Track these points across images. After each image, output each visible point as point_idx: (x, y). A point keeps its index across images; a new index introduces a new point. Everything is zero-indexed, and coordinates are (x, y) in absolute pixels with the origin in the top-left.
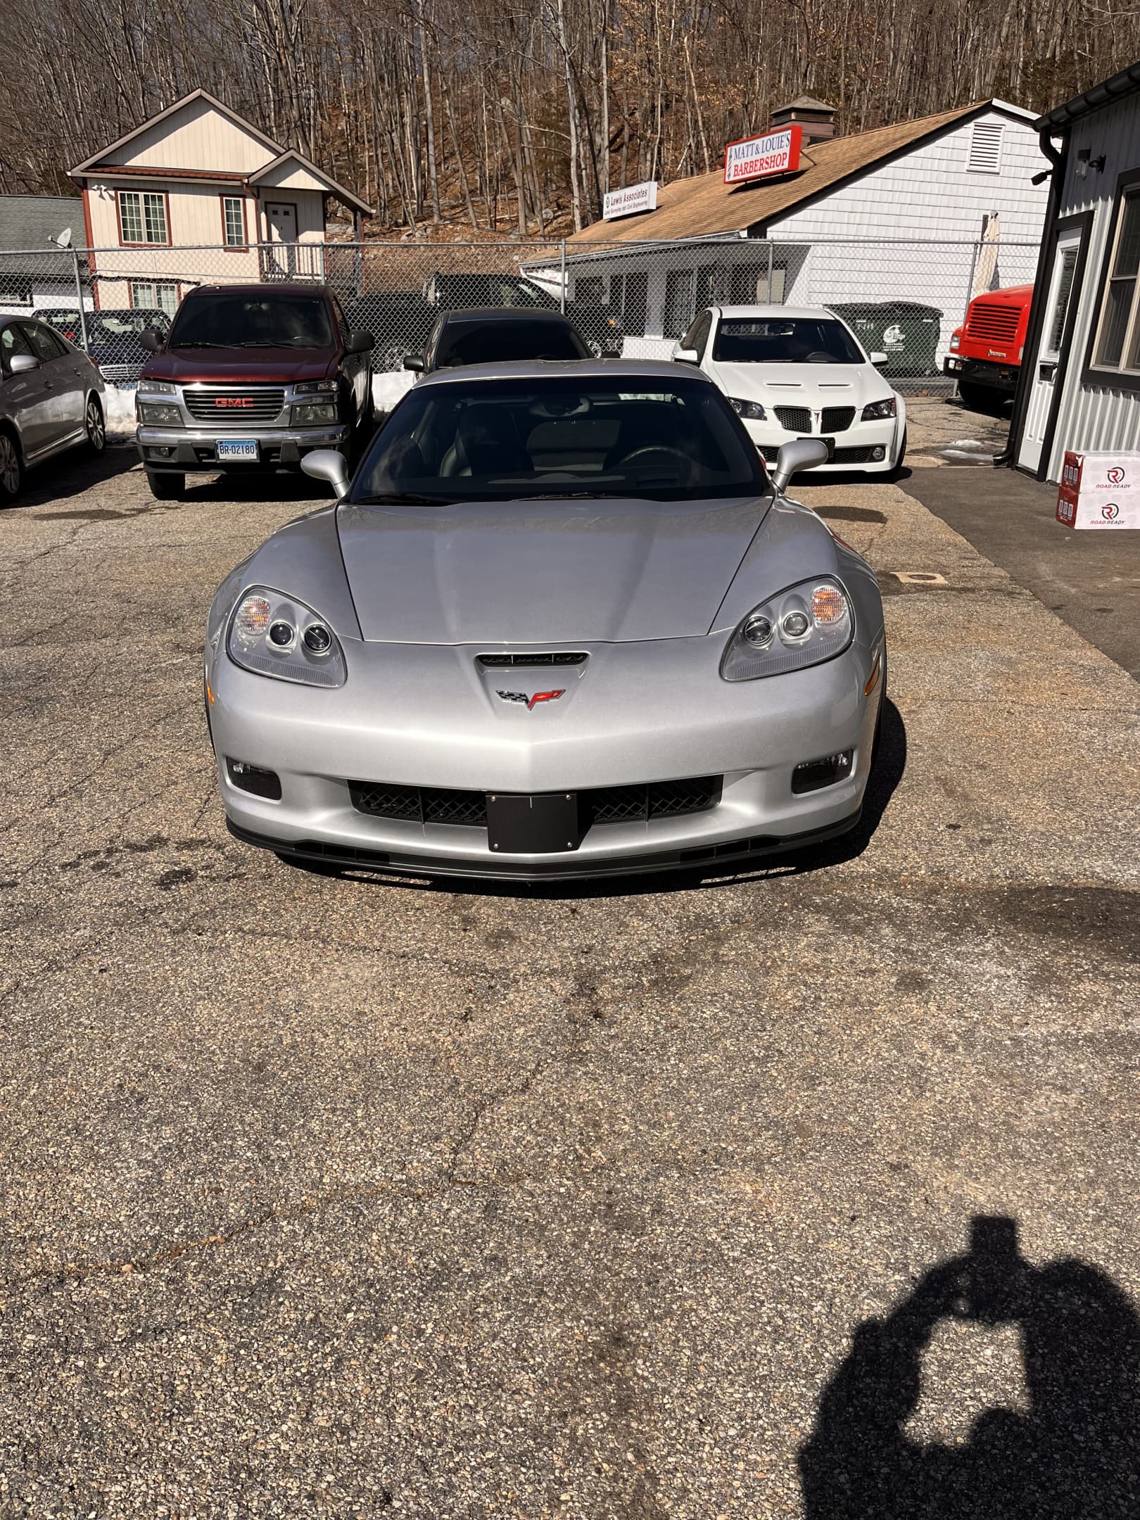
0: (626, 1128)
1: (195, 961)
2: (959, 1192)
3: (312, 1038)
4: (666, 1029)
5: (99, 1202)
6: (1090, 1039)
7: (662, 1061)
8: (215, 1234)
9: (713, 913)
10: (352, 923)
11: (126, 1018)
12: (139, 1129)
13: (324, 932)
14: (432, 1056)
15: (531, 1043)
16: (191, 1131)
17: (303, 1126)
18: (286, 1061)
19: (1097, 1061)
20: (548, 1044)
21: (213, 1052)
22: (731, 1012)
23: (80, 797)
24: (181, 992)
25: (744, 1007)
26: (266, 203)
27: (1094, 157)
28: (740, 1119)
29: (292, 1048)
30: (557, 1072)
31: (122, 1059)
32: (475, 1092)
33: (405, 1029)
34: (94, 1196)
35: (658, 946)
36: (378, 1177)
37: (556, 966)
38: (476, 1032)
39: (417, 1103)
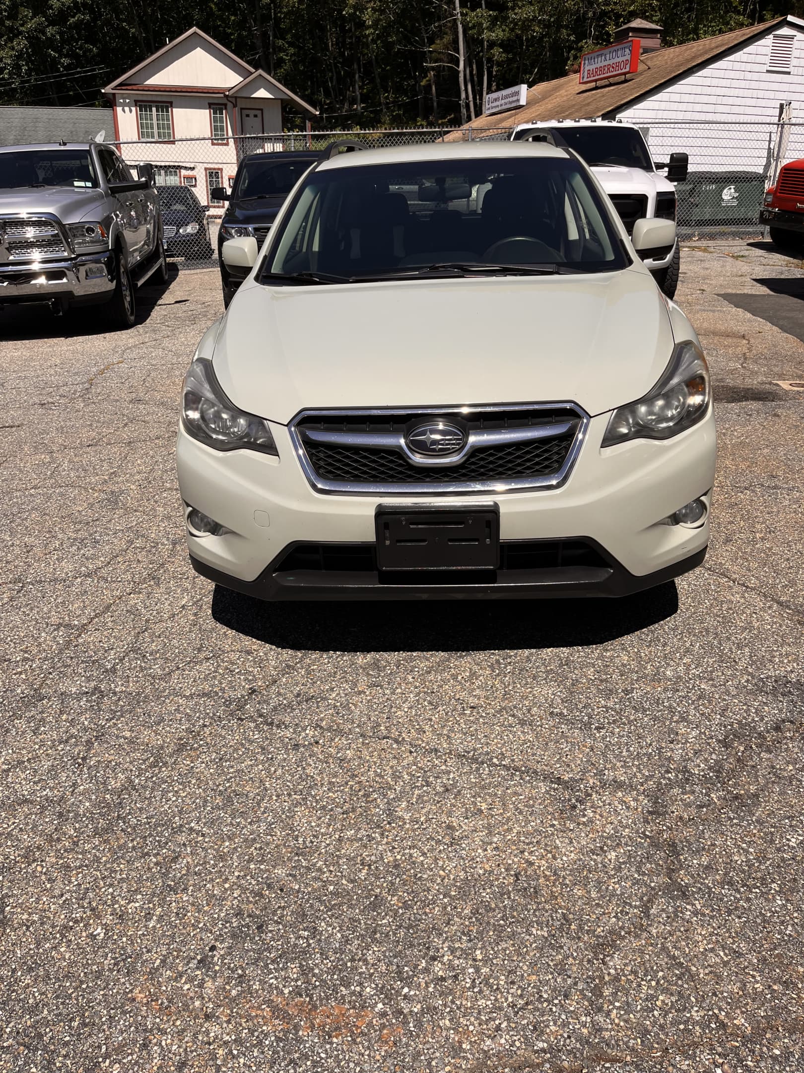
1: (285, 759)
3: (411, 856)
4: (757, 859)
5: (242, 1061)
9: (753, 720)
10: (417, 721)
12: (266, 966)
16: (317, 971)
18: (392, 884)
20: (644, 874)
21: (320, 870)
23: (158, 585)
24: (278, 796)
26: (242, 109)
30: (663, 910)
31: (236, 874)
33: (498, 849)
34: (235, 1052)
35: (714, 756)
36: (517, 1044)
37: (622, 778)
38: (568, 855)
39: (534, 945)
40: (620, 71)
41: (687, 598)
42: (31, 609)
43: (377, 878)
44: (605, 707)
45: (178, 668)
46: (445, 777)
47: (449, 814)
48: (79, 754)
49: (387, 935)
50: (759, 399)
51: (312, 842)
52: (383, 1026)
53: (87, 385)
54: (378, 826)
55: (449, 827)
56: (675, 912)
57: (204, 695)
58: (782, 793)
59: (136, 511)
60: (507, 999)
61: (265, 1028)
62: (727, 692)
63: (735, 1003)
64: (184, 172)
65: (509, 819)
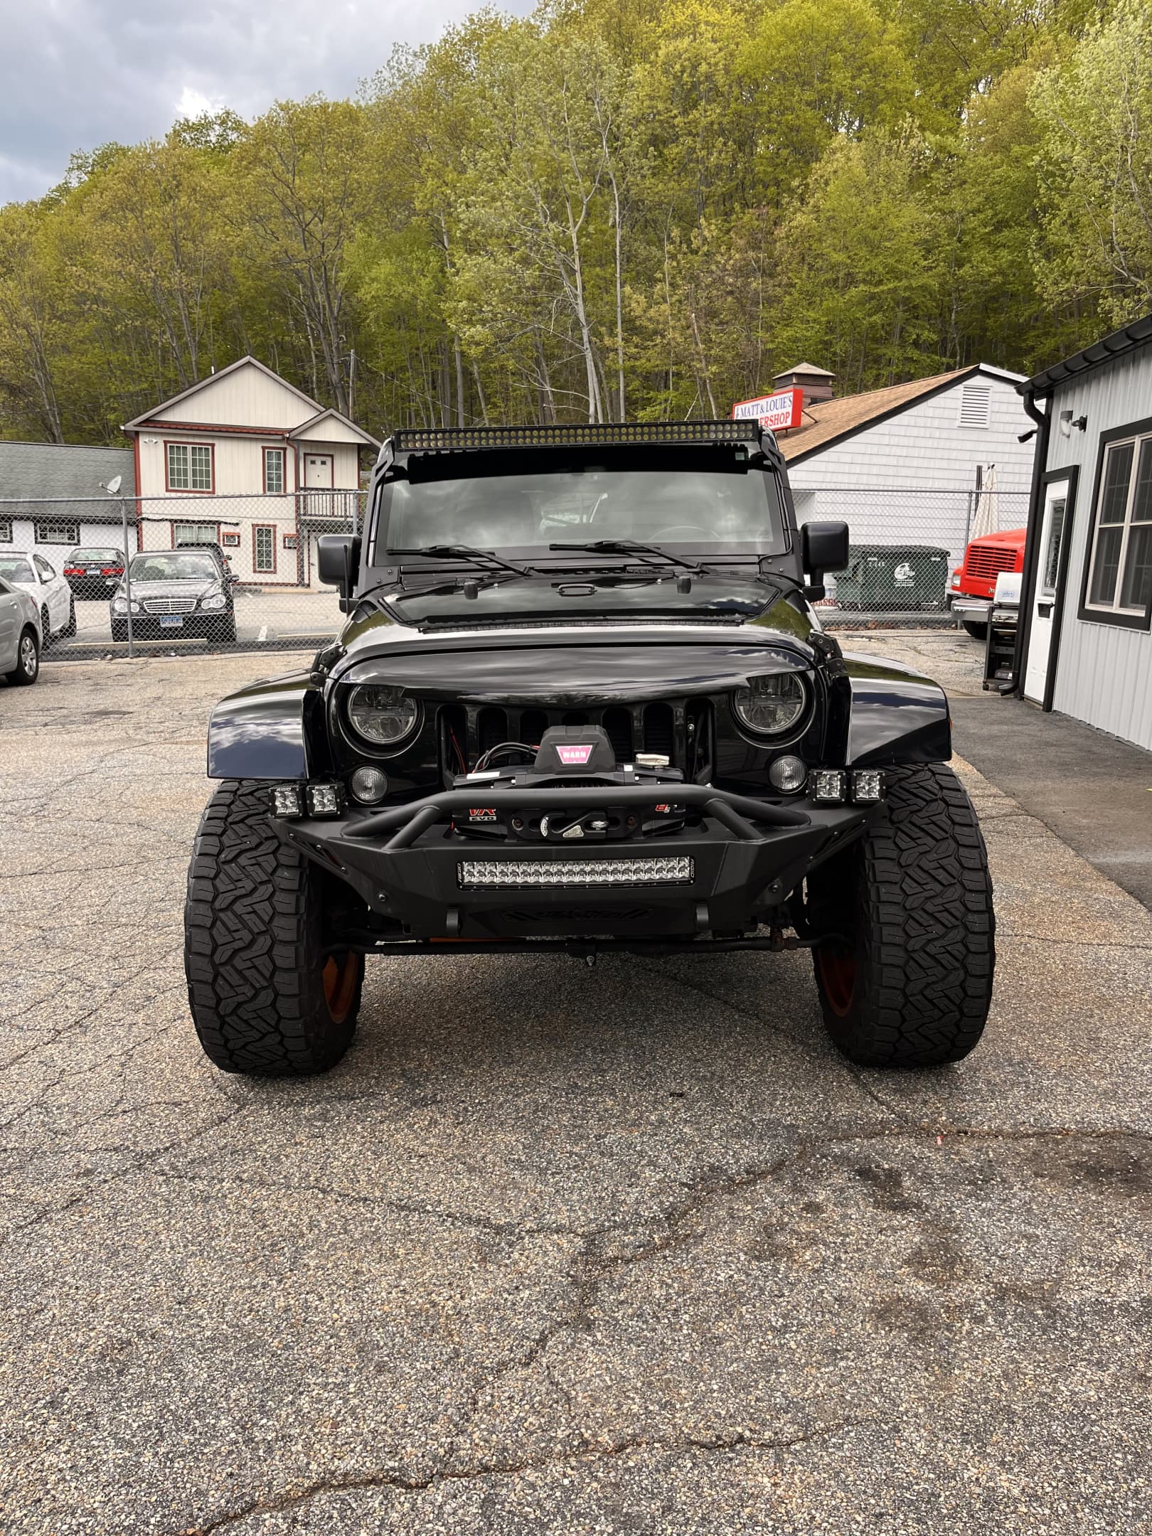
0: (635, 1408)
1: (189, 1212)
2: (992, 1484)
3: (306, 1300)
4: (677, 1293)
5: (73, 1485)
6: (1125, 1307)
7: (674, 1330)
8: (193, 1526)
9: (727, 1162)
10: (353, 1171)
11: (112, 1277)
12: (119, 1405)
13: (325, 1181)
14: (432, 1323)
15: (535, 1308)
16: (173, 1407)
17: (292, 1403)
18: (277, 1327)
19: (1133, 1333)
20: (554, 1309)
21: (201, 1317)
22: (748, 1275)
23: (85, 1033)
24: (172, 1248)
25: (760, 1269)
26: (306, 454)
27: (1076, 418)
28: (757, 1400)
29: (285, 1311)
30: (563, 1343)
32: (475, 1364)
33: (404, 1291)
34: (68, 1478)
35: (671, 1199)
36: (368, 1464)
37: (563, 1222)
38: (481, 1295)
39: (413, 1377)
40: (780, 426)
43: (262, 1321)
44: (571, 1153)
45: (88, 1122)
46: (367, 1224)
47: (361, 1260)
49: (258, 1374)
51: (199, 1291)
52: (231, 1452)
53: (43, 800)
54: (278, 1274)
55: (357, 1272)
56: (573, 1345)
57: (115, 1149)
58: (731, 1232)
59: (75, 950)
60: (368, 1426)
62: (710, 1136)
63: (605, 1422)
64: (224, 528)
65: (425, 1264)
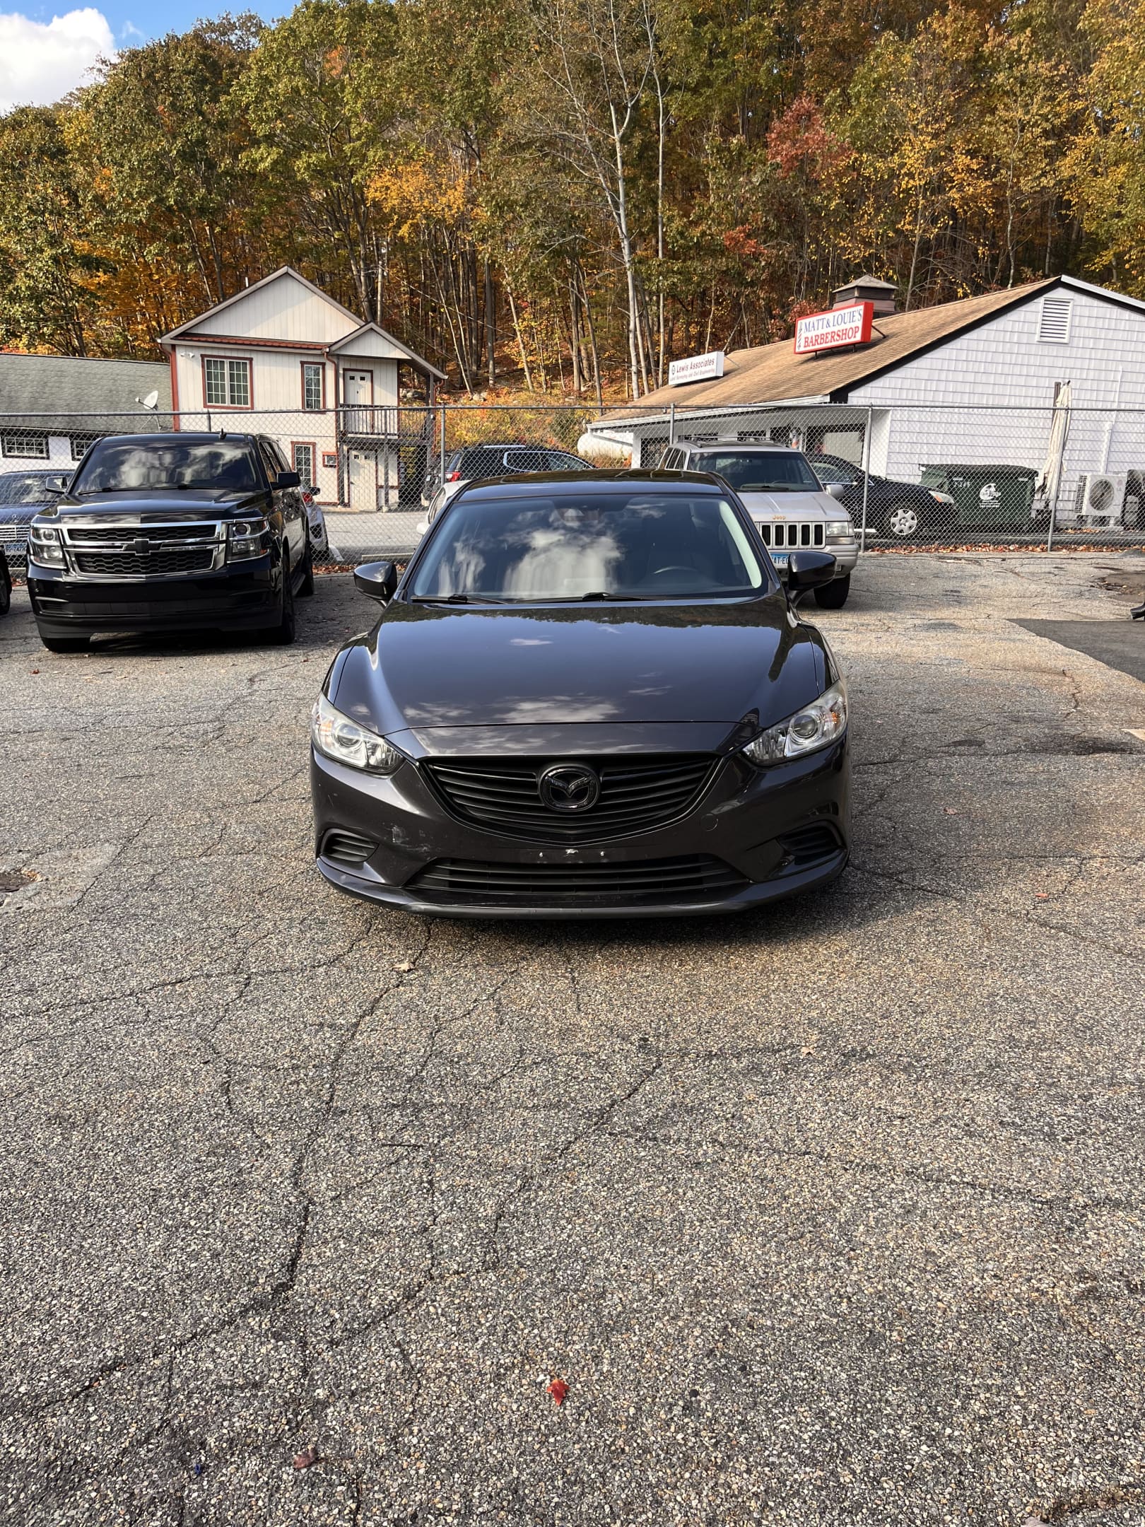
10: (837, 1134)
26: (345, 370)
29: (880, 1299)
31: (687, 1310)
33: (997, 1277)
34: (771, 1504)
37: (1117, 1196)
39: (1080, 1378)
40: (847, 341)
41: (1116, 989)
42: (275, 1005)
43: (864, 1311)
44: (1067, 1116)
45: (504, 1075)
46: (900, 1197)
47: (922, 1238)
48: (421, 1177)
49: (902, 1374)
50: (1114, 751)
51: (765, 1272)
52: (937, 1469)
53: (218, 724)
54: (840, 1254)
55: (928, 1253)
60: (1070, 1435)
61: (796, 1476)
65: (997, 1244)
